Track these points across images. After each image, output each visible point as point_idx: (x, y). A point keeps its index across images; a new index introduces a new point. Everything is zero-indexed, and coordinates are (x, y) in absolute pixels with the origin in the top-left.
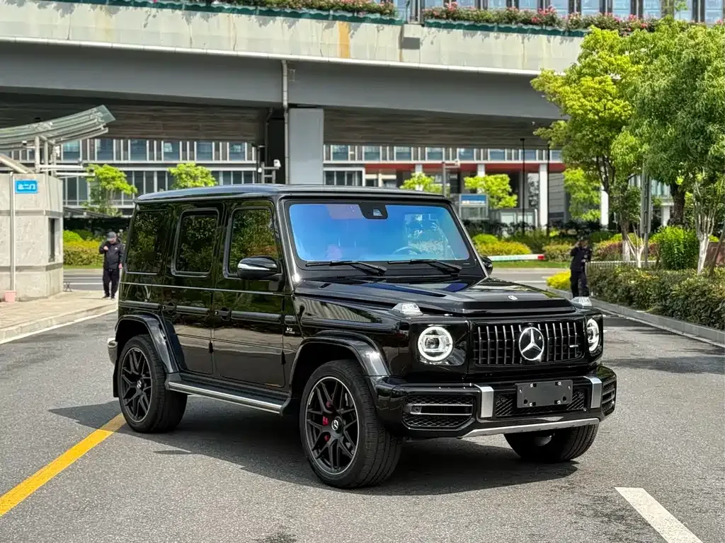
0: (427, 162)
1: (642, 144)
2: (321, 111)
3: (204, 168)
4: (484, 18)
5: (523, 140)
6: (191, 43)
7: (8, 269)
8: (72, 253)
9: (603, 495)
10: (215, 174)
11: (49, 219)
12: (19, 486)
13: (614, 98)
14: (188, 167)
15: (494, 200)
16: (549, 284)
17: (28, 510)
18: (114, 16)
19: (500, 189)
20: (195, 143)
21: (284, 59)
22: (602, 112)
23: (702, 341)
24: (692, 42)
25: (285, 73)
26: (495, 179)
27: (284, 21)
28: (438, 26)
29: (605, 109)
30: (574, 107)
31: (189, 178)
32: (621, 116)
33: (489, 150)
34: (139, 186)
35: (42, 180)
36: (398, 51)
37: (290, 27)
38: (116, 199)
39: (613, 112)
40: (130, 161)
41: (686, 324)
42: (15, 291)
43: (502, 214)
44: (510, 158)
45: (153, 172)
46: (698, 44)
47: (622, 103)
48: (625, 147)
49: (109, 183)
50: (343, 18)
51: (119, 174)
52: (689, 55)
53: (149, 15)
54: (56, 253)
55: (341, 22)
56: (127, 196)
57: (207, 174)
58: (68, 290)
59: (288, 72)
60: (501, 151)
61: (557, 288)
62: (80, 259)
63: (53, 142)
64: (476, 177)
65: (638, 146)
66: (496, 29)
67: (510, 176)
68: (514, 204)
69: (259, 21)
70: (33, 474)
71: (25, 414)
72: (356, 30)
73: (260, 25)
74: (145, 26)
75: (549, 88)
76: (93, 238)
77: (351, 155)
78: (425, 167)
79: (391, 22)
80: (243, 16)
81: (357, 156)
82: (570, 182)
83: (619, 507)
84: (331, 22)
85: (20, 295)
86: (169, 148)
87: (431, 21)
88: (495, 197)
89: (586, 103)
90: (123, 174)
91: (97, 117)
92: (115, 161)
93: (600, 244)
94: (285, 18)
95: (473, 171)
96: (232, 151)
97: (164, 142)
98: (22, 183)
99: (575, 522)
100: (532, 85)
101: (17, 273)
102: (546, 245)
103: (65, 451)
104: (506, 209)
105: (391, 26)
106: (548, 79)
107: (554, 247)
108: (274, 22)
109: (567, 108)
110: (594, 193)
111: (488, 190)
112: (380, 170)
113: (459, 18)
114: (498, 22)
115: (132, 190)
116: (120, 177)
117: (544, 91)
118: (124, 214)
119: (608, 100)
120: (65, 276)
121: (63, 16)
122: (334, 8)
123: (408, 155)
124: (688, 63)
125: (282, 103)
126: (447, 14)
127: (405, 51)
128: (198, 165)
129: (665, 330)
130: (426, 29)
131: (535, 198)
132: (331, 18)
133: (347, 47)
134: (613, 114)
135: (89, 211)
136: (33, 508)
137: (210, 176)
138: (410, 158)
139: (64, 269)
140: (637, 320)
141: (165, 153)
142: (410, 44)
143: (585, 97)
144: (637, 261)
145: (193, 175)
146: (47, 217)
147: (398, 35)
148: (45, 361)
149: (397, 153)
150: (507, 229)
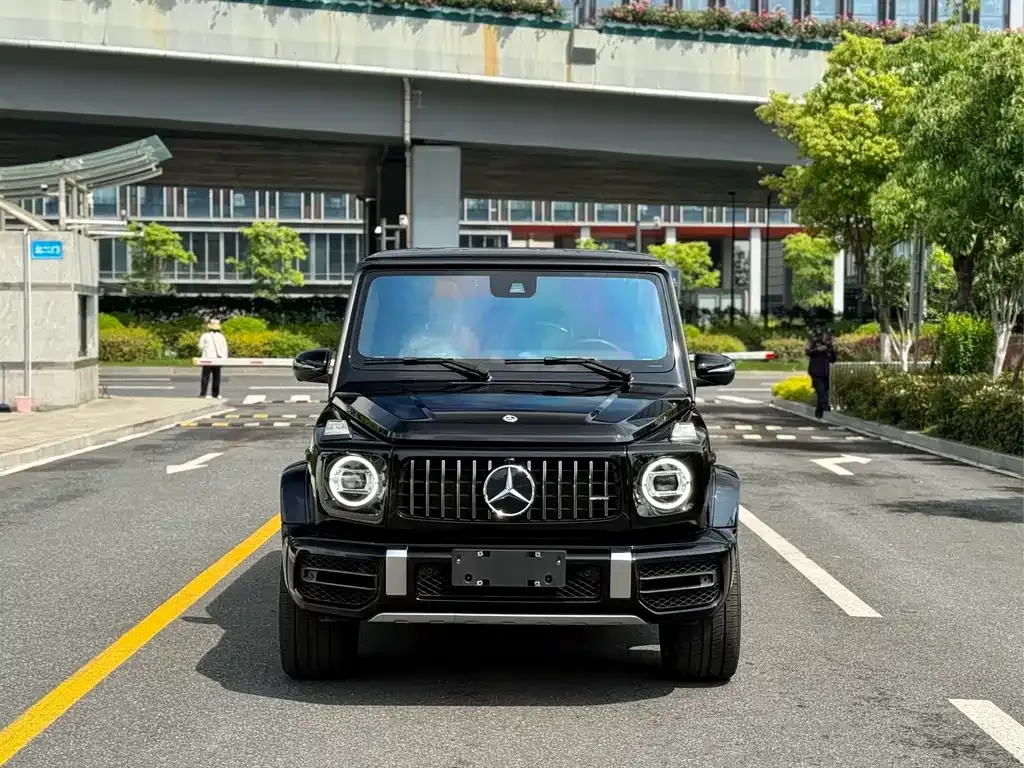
0: (597, 223)
1: (915, 199)
2: (456, 151)
3: (290, 229)
4: (686, 21)
5: (732, 194)
6: (276, 52)
7: (21, 365)
8: (109, 345)
9: (933, 712)
10: (305, 237)
11: (79, 296)
12: (54, 691)
13: (874, 134)
14: (268, 227)
15: (689, 278)
16: (776, 393)
17: (70, 732)
18: (168, 13)
19: (696, 262)
20: (277, 194)
21: (406, 76)
22: (856, 153)
23: (1009, 476)
24: (995, 53)
25: (408, 97)
26: (691, 248)
27: (406, 22)
28: (621, 31)
29: (861, 150)
30: (818, 147)
31: (269, 242)
32: (883, 159)
33: (682, 208)
34: (199, 253)
35: (69, 241)
36: (566, 66)
37: (415, 31)
38: (167, 270)
39: (873, 154)
40: (186, 219)
41: (983, 451)
42: (30, 396)
43: (700, 296)
44: (710, 219)
45: (218, 233)
46: (1003, 55)
47: (885, 141)
48: (891, 203)
49: (157, 249)
50: (489, 20)
51: (171, 237)
52: (992, 69)
53: (218, 13)
54: (89, 346)
55: (487, 25)
56: (183, 267)
57: (293, 238)
58: (106, 396)
59: (412, 95)
60: (700, 209)
61: (787, 398)
62: (120, 353)
63: (83, 187)
64: (664, 245)
65: (910, 201)
66: (701, 37)
67: (710, 245)
68: (715, 283)
69: (371, 23)
70: (74, 672)
71: (56, 578)
72: (507, 37)
73: (374, 29)
74: (212, 27)
75: (782, 119)
76: (137, 323)
77: (493, 213)
78: (594, 230)
79: (556, 26)
80: (350, 14)
81: (501, 215)
82: (792, 253)
83: (964, 732)
84: (473, 24)
85: (38, 404)
86: (240, 200)
87: (611, 25)
88: (690, 272)
89: (835, 141)
90: (177, 236)
91: (148, 153)
92: (166, 218)
93: (840, 339)
94: (408, 18)
95: (658, 237)
96: (328, 206)
97: (234, 193)
98: (42, 244)
99: (905, 756)
100: (757, 114)
101: (34, 371)
102: (766, 338)
103: (119, 637)
104: (706, 290)
105: (555, 32)
106: (779, 106)
107: (776, 342)
108: (393, 24)
109: (809, 148)
110: (825, 269)
111: (680, 263)
112: (531, 234)
113: (651, 22)
114: (704, 27)
115: (190, 258)
116: (173, 240)
117: (773, 123)
118: (179, 291)
119: (866, 138)
120: (101, 377)
121: (96, 10)
122: (477, 6)
123: (569, 214)
124: (992, 81)
125: (403, 139)
126: (633, 16)
127: (575, 68)
128: (280, 225)
129: (952, 460)
130: (604, 36)
131: (743, 275)
132: (472, 18)
133: (495, 60)
134: (873, 157)
135: (130, 286)
136: (78, 727)
137: (298, 239)
138: (572, 218)
139: (100, 366)
140: (909, 445)
141: (235, 208)
142: (582, 57)
143: (833, 133)
144: (903, 362)
145: (275, 238)
146: (76, 293)
147: (565, 44)
148: (79, 498)
149: (556, 212)
150: (708, 316)
